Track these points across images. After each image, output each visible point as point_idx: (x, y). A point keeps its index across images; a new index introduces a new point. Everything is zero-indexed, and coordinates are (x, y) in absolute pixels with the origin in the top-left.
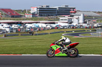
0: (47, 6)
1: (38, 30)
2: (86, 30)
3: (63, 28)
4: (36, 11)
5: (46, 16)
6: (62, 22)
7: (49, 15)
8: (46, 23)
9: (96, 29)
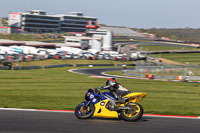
0: (41, 13)
1: (20, 58)
2: (116, 63)
3: (72, 58)
4: (19, 21)
5: (39, 32)
6: (70, 46)
7: (44, 31)
8: (37, 47)
9: (134, 63)
